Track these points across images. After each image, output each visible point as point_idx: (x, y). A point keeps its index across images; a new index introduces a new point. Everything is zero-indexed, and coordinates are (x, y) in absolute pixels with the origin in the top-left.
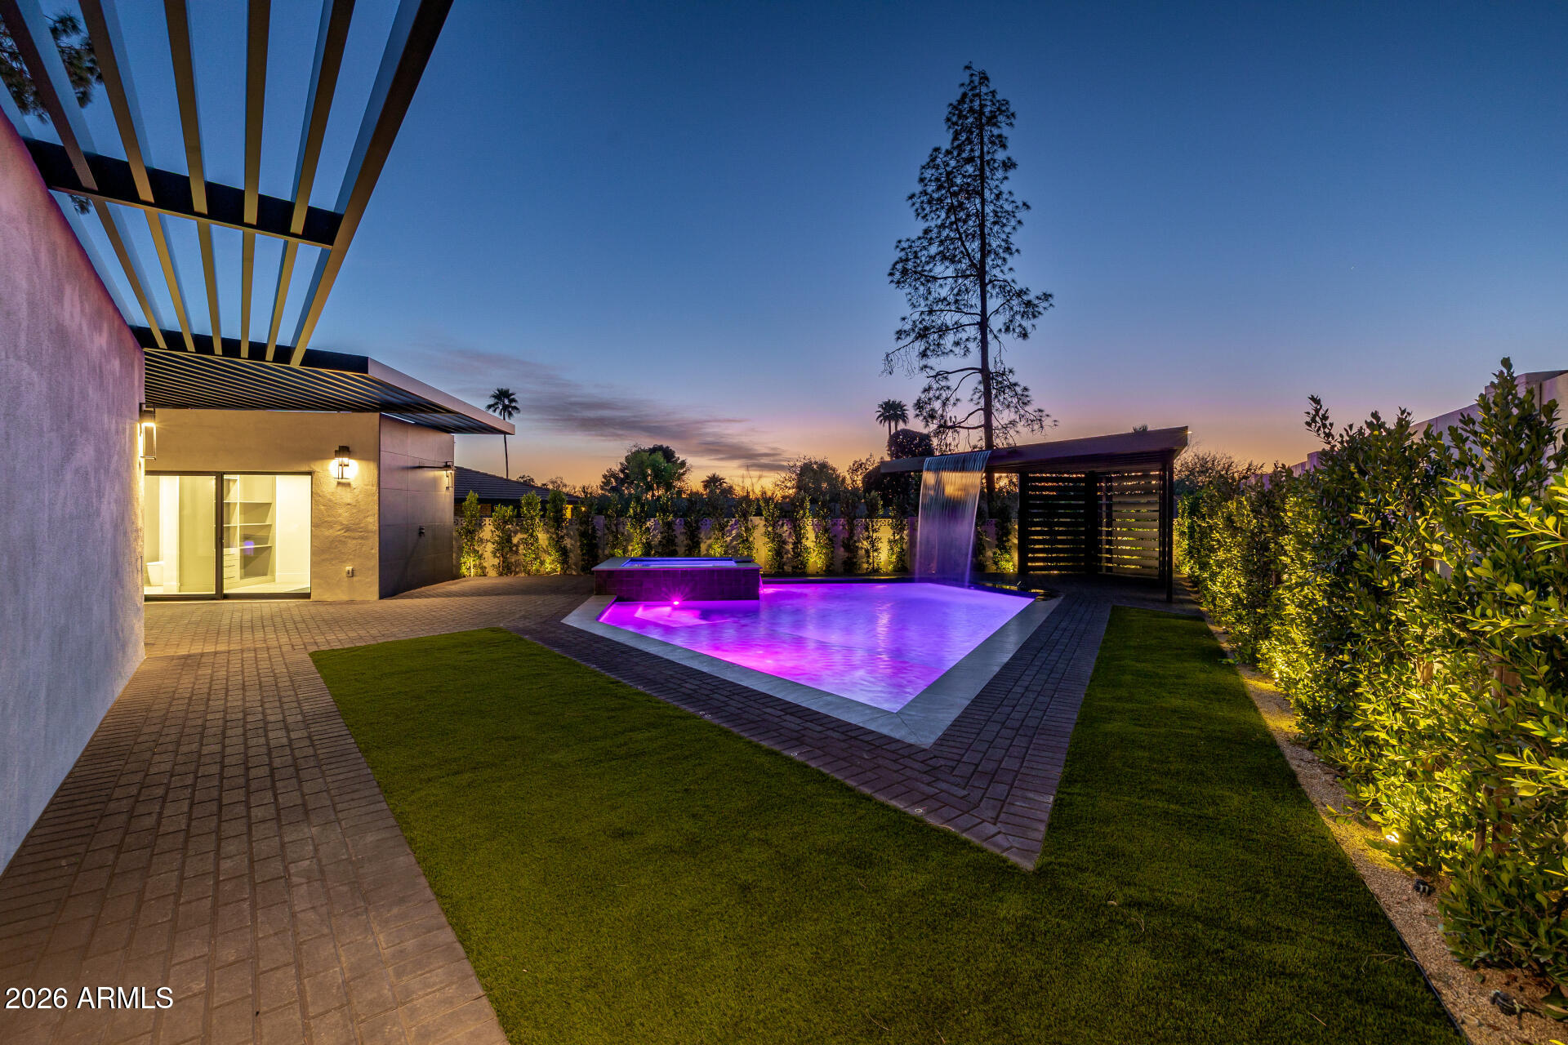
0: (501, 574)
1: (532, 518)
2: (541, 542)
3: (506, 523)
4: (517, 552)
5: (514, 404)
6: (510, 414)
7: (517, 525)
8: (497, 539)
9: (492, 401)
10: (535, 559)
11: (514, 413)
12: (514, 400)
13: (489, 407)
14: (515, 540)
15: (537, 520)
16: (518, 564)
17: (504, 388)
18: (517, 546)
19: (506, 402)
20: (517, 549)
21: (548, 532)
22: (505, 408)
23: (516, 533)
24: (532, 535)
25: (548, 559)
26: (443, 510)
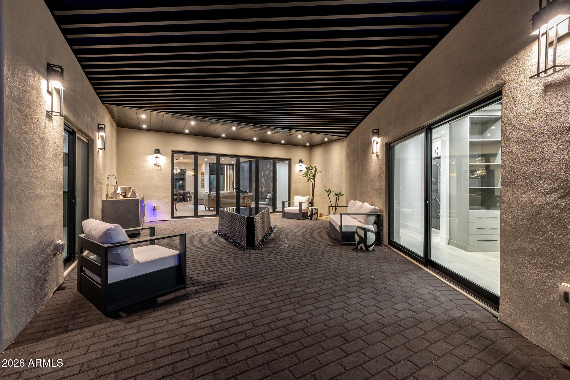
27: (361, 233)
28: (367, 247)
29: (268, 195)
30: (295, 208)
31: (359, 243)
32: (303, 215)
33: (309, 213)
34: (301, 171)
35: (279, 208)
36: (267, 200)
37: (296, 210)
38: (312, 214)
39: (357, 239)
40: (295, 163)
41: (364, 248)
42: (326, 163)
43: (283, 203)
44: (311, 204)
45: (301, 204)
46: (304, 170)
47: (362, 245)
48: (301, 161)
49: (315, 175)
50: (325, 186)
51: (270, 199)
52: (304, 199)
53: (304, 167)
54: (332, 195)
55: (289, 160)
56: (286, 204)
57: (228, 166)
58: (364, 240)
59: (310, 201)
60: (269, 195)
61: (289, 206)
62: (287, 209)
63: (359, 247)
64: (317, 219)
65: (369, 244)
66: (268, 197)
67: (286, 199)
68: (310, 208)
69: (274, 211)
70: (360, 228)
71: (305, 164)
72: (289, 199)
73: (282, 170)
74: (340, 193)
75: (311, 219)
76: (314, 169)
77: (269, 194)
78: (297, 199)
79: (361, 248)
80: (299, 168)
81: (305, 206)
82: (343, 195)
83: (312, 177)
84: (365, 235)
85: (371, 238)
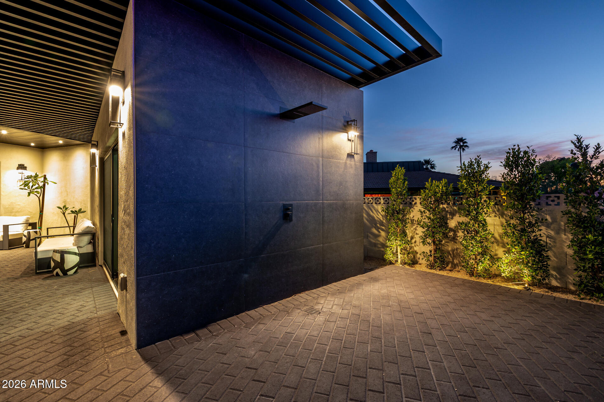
0: (432, 266)
1: (476, 195)
2: (490, 228)
3: (438, 201)
4: (454, 239)
5: (465, 144)
6: (464, 150)
7: (454, 204)
8: (427, 220)
9: (454, 145)
10: (483, 254)
11: (466, 149)
12: (466, 142)
13: (453, 148)
14: (452, 223)
15: (484, 197)
16: (455, 254)
17: (460, 137)
18: (455, 231)
19: (462, 144)
20: (455, 235)
21: (502, 215)
22: (461, 147)
23: (453, 214)
24: (476, 219)
25: (506, 259)
26: (341, 184)
27: (57, 257)
28: (65, 272)
31: (55, 268)
32: (10, 243)
33: (24, 239)
38: (29, 240)
39: (53, 264)
41: (60, 273)
44: (33, 226)
45: (6, 228)
47: (58, 270)
48: (22, 167)
49: (43, 187)
58: (61, 264)
59: (31, 222)
63: (55, 273)
65: (66, 267)
68: (26, 232)
70: (56, 252)
74: (80, 210)
75: (28, 247)
76: (42, 179)
79: (57, 274)
82: (84, 212)
83: (39, 190)
84: (62, 258)
85: (72, 260)
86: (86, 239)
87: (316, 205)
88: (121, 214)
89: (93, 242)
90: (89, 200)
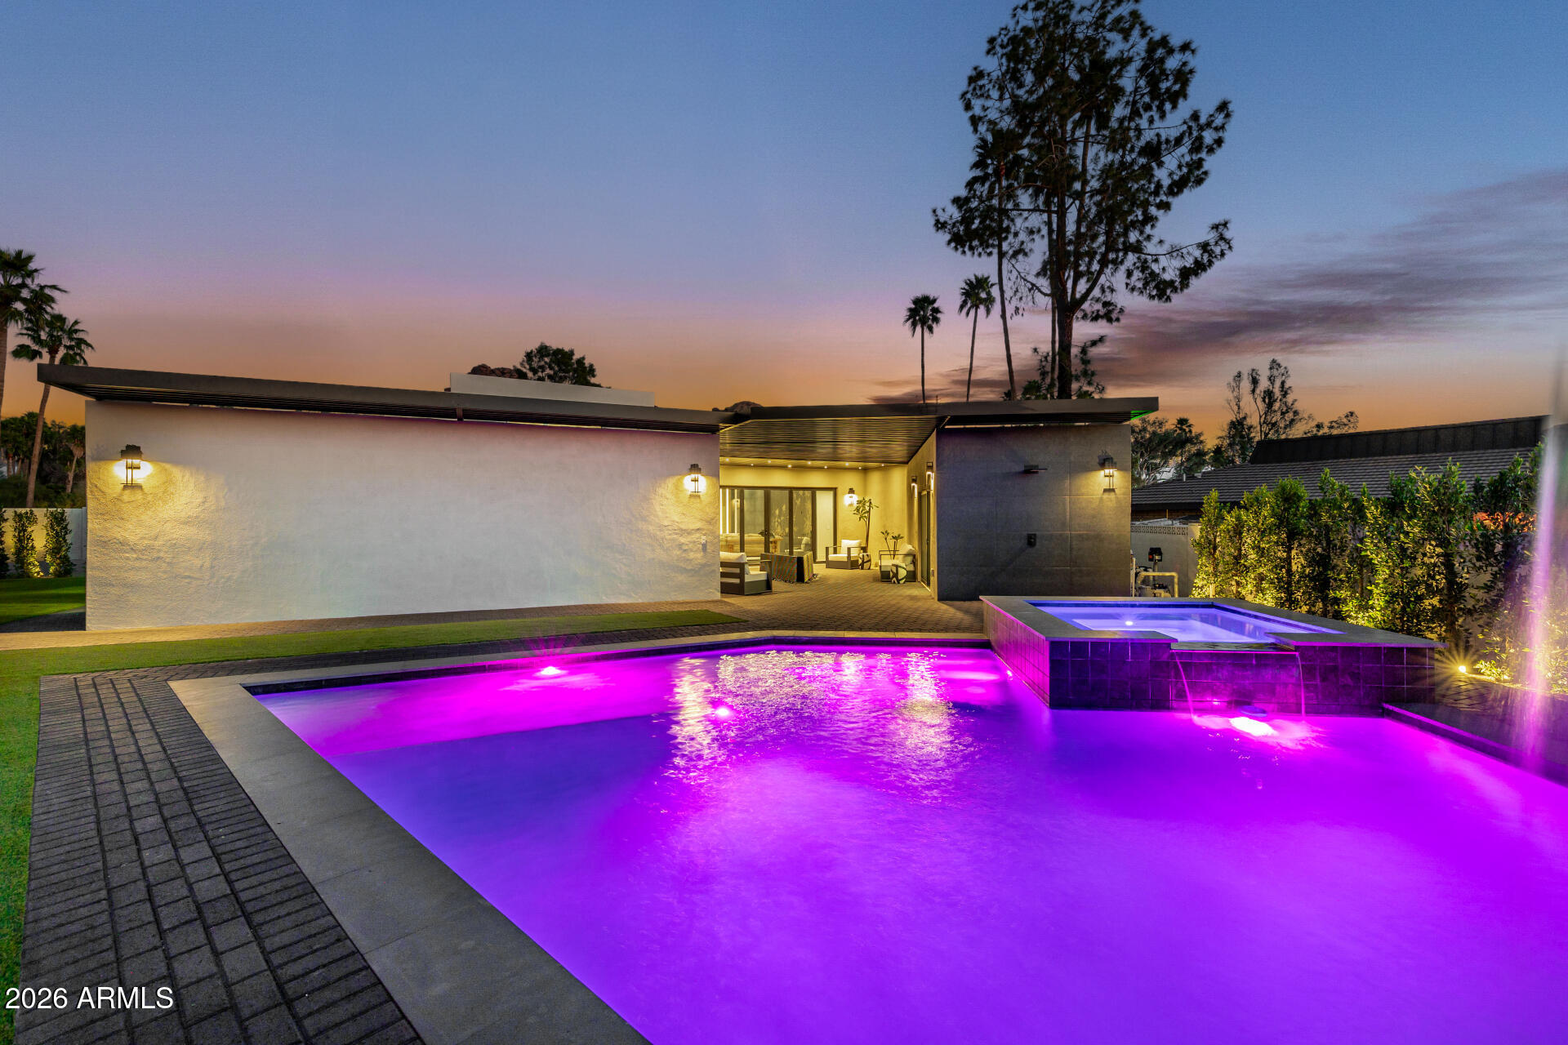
26: (1094, 517)
27: (894, 570)
28: (898, 581)
29: (802, 540)
30: (842, 556)
31: (893, 577)
32: (853, 564)
33: (860, 561)
34: (851, 505)
35: (821, 556)
36: (802, 546)
37: (843, 557)
38: (863, 562)
39: (891, 574)
40: (844, 494)
42: (885, 493)
43: (827, 549)
44: (864, 549)
45: (849, 549)
46: (855, 505)
47: (894, 579)
48: (851, 491)
49: (869, 512)
50: (884, 526)
51: (806, 545)
52: (854, 543)
53: (855, 498)
54: (890, 537)
55: (835, 490)
56: (831, 550)
57: (727, 490)
58: (896, 575)
59: (863, 545)
60: (806, 540)
61: (835, 552)
62: (832, 557)
64: (869, 569)
65: (899, 578)
66: (804, 542)
67: (831, 544)
68: (861, 555)
69: (815, 561)
71: (858, 495)
72: (835, 543)
73: (824, 502)
74: (899, 535)
75: (862, 568)
76: (868, 504)
77: (805, 538)
78: (845, 543)
79: (894, 582)
80: (848, 501)
81: (855, 553)
82: (902, 537)
83: (866, 515)
84: (897, 570)
85: (902, 573)
86: (910, 559)
87: (1061, 535)
88: (931, 537)
89: (914, 562)
90: (906, 525)
